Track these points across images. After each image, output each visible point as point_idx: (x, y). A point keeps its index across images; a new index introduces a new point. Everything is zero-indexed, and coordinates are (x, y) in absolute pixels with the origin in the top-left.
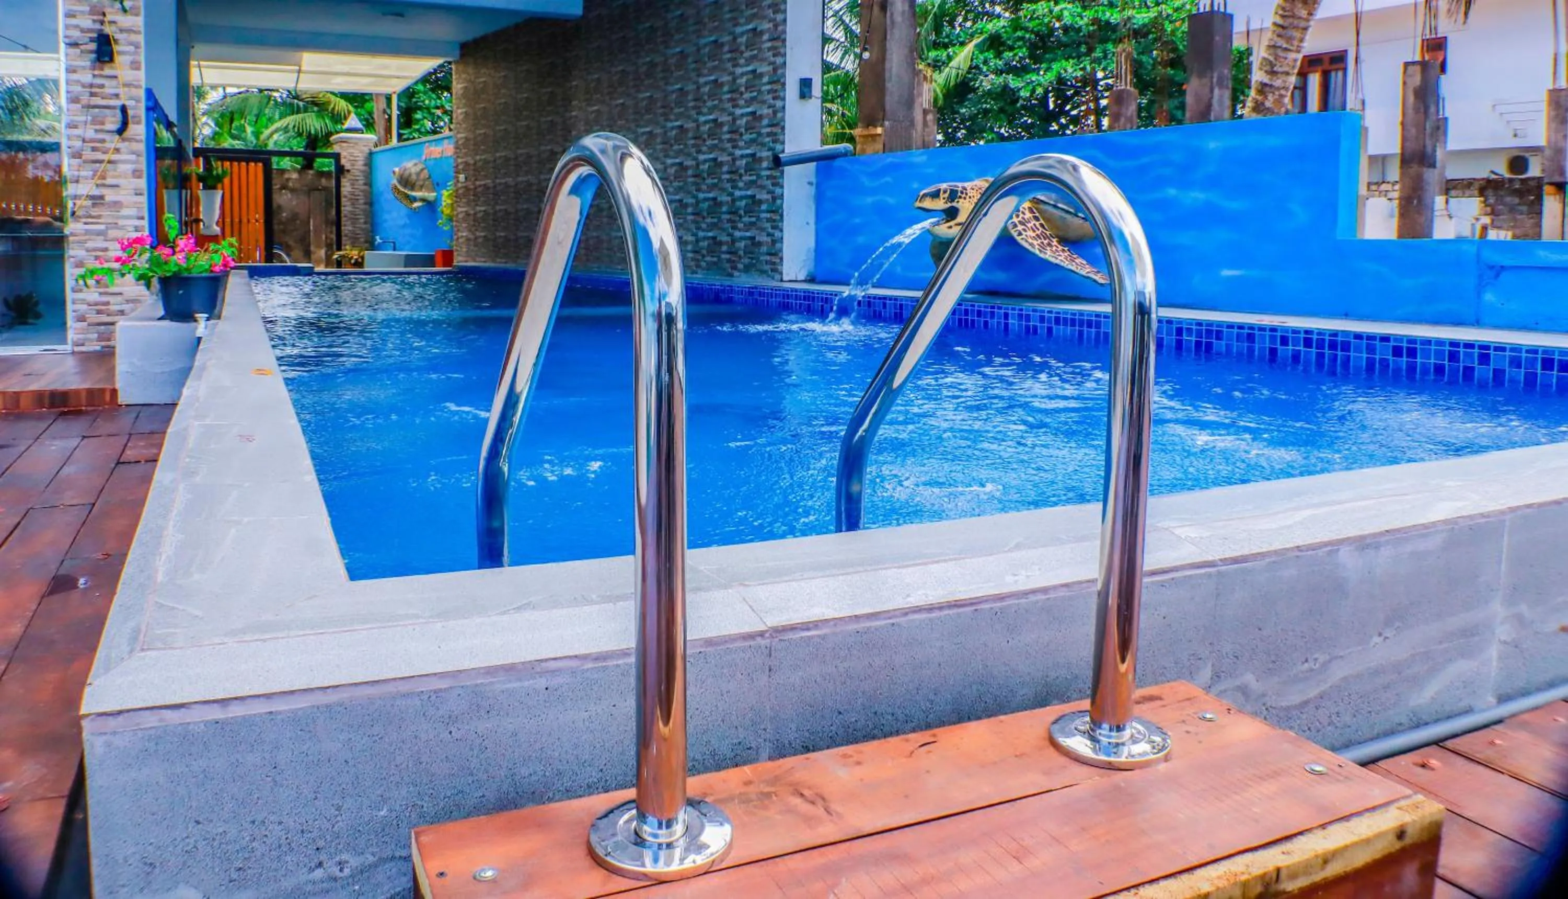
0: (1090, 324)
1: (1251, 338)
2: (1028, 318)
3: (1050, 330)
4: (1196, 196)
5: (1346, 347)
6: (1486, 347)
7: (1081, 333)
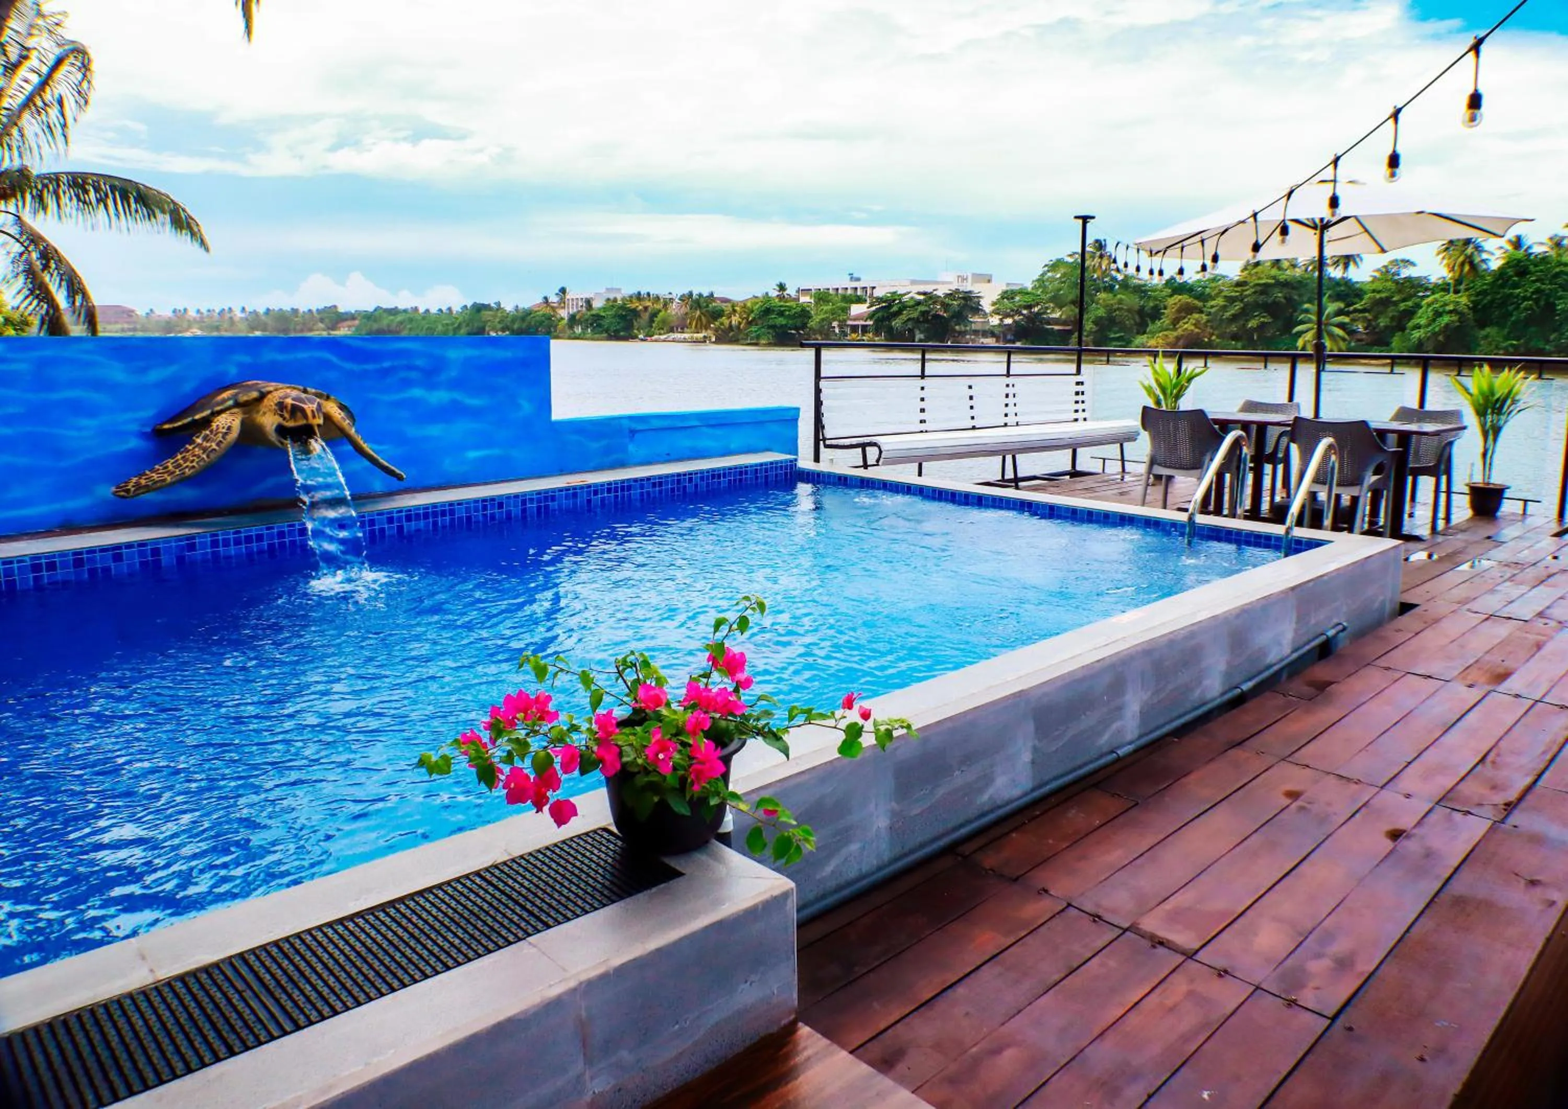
0: (443, 513)
1: (575, 495)
2: (372, 523)
3: (400, 528)
4: (440, 397)
5: (629, 488)
6: (690, 474)
7: (435, 524)
